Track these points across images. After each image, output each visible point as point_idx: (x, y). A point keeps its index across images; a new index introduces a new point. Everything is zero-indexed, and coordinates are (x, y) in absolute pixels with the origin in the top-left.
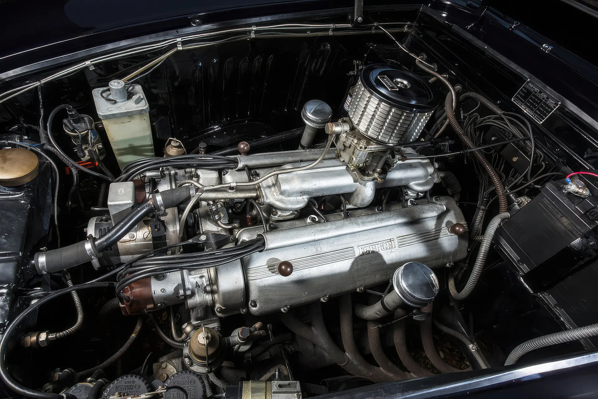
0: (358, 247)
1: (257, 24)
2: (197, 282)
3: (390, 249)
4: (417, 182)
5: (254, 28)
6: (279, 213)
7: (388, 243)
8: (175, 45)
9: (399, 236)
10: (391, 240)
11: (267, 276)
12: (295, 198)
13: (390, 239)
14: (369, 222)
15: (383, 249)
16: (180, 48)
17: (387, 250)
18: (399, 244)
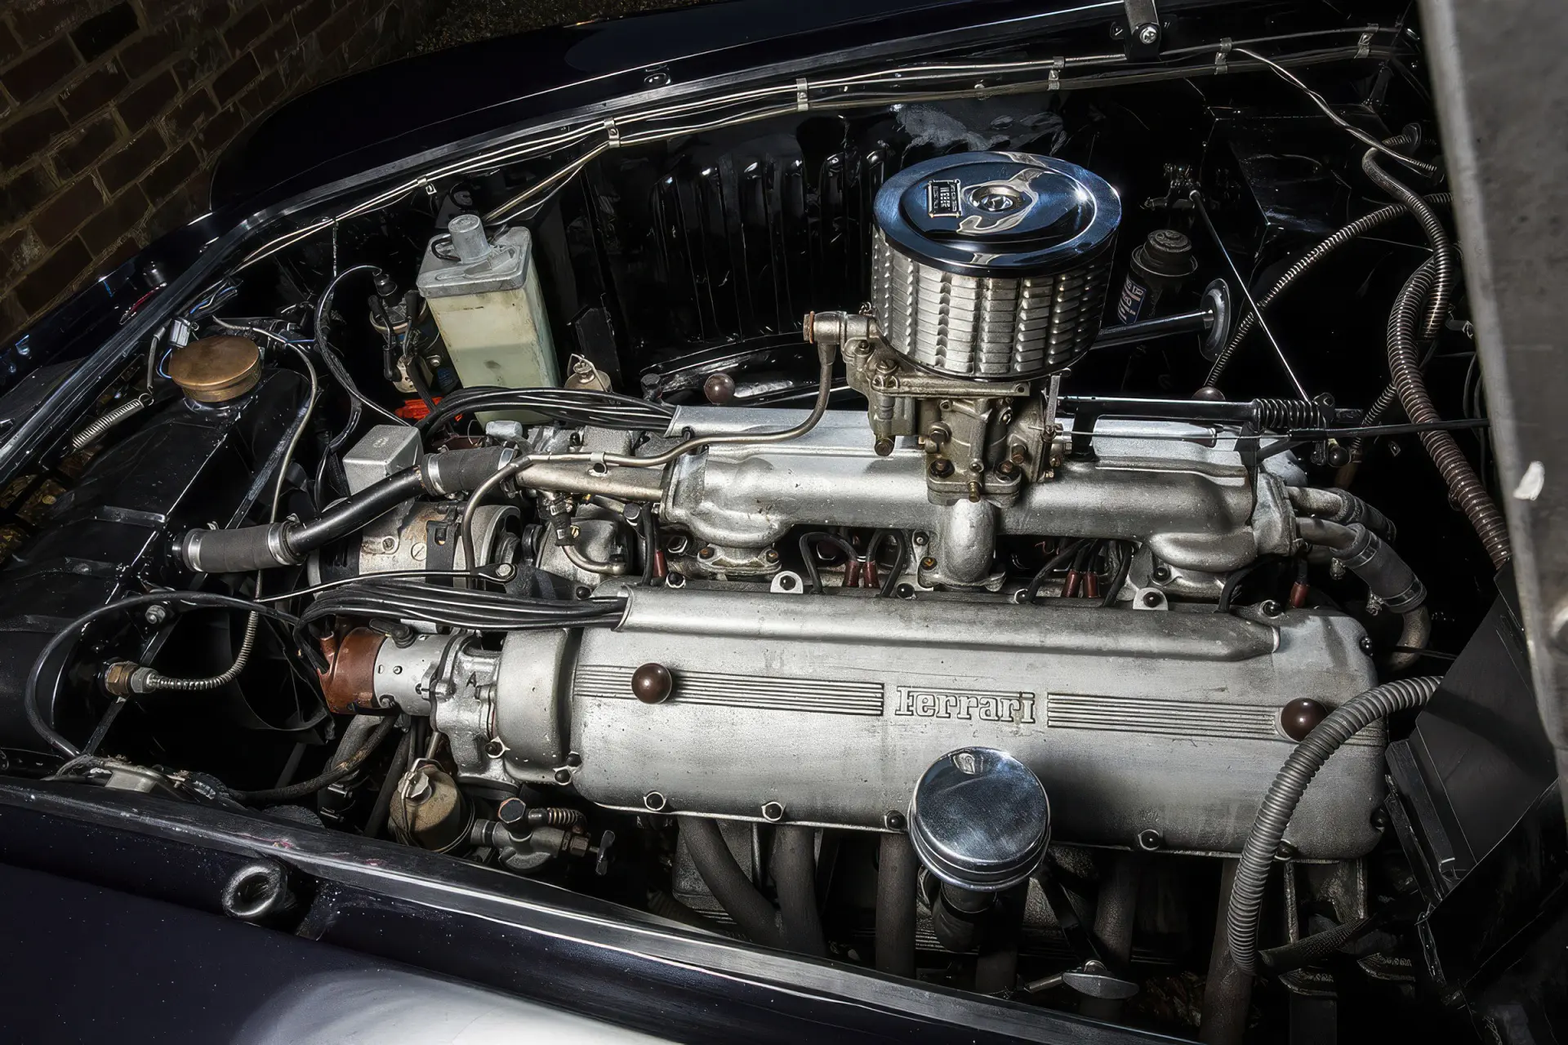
0: (899, 689)
1: (811, 75)
2: (474, 674)
3: (1014, 724)
4: (1181, 536)
5: (802, 85)
6: (720, 554)
7: (1006, 703)
8: (603, 135)
9: (1053, 691)
10: (1024, 695)
11: (613, 695)
12: (745, 515)
13: (1021, 693)
14: (946, 621)
15: (985, 717)
16: (614, 142)
17: (1000, 723)
18: (1050, 714)
